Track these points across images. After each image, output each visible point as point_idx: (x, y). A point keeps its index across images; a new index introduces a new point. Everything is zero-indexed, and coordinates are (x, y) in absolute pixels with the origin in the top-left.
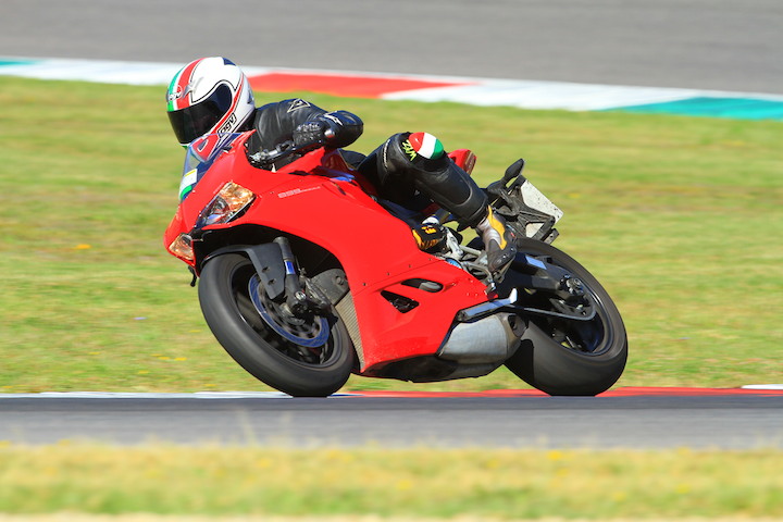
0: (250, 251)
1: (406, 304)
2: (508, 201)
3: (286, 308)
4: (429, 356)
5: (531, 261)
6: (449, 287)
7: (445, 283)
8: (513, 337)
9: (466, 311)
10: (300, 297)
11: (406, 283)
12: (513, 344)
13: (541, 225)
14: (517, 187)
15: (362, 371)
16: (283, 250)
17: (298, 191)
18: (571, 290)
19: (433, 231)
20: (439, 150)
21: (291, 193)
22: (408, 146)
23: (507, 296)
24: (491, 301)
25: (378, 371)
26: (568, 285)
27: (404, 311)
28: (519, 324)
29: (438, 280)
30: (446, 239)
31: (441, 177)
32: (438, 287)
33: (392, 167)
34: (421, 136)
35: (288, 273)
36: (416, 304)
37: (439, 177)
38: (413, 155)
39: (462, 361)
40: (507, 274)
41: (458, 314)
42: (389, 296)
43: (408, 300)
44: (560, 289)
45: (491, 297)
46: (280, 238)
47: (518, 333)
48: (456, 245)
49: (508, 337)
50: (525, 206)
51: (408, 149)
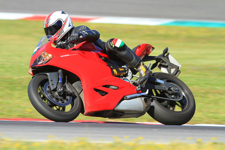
0: (48, 74)
1: (104, 93)
2: (164, 61)
3: (56, 93)
5: (159, 81)
6: (121, 88)
8: (146, 105)
9: (127, 96)
10: (61, 90)
11: (105, 86)
12: (146, 107)
13: (175, 69)
14: (167, 56)
16: (60, 74)
17: (69, 55)
20: (123, 44)
21: (66, 56)
22: (112, 43)
23: (145, 92)
25: (89, 114)
26: (172, 89)
27: (103, 95)
30: (128, 72)
31: (124, 53)
32: (117, 88)
33: (108, 50)
34: (116, 40)
35: (60, 81)
36: (107, 93)
38: (114, 46)
39: (126, 112)
40: (146, 84)
41: (124, 96)
42: (96, 90)
43: (104, 92)
44: (168, 90)
45: (138, 92)
46: (60, 70)
47: (148, 104)
48: (131, 74)
49: (144, 105)
50: (170, 63)
51: (112, 44)
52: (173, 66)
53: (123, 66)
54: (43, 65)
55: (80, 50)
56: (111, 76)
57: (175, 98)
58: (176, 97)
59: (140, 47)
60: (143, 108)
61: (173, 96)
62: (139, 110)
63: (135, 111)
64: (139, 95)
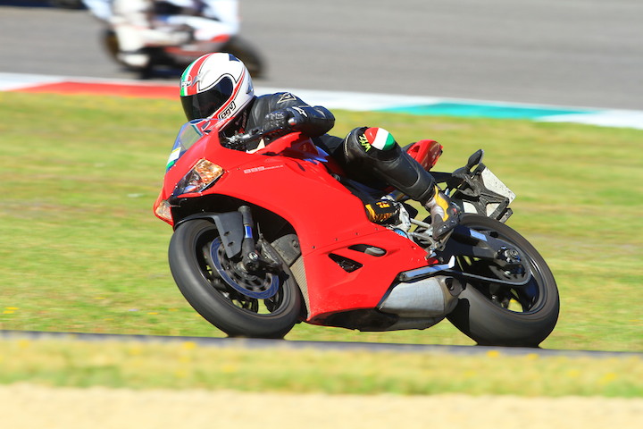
0: (215, 218)
1: (351, 265)
2: (471, 184)
3: (241, 266)
4: (370, 309)
5: (474, 234)
6: (392, 252)
7: (388, 249)
8: (449, 297)
9: (406, 273)
10: (253, 257)
11: (354, 248)
12: (450, 302)
13: (498, 205)
14: (478, 173)
15: (308, 319)
16: (245, 217)
17: (263, 168)
18: (508, 260)
19: (388, 206)
20: (391, 143)
21: (256, 170)
22: (364, 139)
23: (447, 262)
24: (431, 266)
25: (322, 320)
26: (506, 255)
27: (350, 271)
28: (456, 286)
29: (382, 246)
30: (399, 213)
31: (393, 164)
32: (382, 252)
33: (352, 156)
34: (375, 131)
35: (247, 236)
36: (358, 265)
37: (391, 165)
38: (368, 147)
39: (402, 315)
40: (448, 244)
41: (399, 274)
42: (335, 258)
43: (353, 262)
44: (498, 258)
45: (431, 263)
46: (244, 207)
47: (455, 293)
48: (407, 218)
49: (445, 295)
50: (485, 189)
51: (363, 142)
52: (492, 197)
53: (383, 198)
54: (200, 193)
55: (285, 156)
56: (367, 222)
57: (512, 276)
58: (515, 277)
59: (418, 147)
60: (442, 303)
61: (507, 273)
62: (433, 308)
63: (424, 311)
64: (432, 270)
